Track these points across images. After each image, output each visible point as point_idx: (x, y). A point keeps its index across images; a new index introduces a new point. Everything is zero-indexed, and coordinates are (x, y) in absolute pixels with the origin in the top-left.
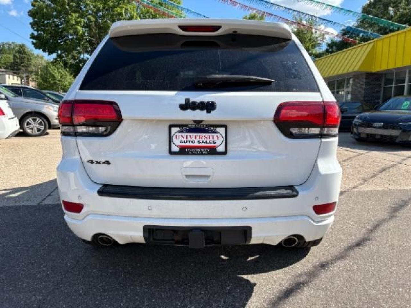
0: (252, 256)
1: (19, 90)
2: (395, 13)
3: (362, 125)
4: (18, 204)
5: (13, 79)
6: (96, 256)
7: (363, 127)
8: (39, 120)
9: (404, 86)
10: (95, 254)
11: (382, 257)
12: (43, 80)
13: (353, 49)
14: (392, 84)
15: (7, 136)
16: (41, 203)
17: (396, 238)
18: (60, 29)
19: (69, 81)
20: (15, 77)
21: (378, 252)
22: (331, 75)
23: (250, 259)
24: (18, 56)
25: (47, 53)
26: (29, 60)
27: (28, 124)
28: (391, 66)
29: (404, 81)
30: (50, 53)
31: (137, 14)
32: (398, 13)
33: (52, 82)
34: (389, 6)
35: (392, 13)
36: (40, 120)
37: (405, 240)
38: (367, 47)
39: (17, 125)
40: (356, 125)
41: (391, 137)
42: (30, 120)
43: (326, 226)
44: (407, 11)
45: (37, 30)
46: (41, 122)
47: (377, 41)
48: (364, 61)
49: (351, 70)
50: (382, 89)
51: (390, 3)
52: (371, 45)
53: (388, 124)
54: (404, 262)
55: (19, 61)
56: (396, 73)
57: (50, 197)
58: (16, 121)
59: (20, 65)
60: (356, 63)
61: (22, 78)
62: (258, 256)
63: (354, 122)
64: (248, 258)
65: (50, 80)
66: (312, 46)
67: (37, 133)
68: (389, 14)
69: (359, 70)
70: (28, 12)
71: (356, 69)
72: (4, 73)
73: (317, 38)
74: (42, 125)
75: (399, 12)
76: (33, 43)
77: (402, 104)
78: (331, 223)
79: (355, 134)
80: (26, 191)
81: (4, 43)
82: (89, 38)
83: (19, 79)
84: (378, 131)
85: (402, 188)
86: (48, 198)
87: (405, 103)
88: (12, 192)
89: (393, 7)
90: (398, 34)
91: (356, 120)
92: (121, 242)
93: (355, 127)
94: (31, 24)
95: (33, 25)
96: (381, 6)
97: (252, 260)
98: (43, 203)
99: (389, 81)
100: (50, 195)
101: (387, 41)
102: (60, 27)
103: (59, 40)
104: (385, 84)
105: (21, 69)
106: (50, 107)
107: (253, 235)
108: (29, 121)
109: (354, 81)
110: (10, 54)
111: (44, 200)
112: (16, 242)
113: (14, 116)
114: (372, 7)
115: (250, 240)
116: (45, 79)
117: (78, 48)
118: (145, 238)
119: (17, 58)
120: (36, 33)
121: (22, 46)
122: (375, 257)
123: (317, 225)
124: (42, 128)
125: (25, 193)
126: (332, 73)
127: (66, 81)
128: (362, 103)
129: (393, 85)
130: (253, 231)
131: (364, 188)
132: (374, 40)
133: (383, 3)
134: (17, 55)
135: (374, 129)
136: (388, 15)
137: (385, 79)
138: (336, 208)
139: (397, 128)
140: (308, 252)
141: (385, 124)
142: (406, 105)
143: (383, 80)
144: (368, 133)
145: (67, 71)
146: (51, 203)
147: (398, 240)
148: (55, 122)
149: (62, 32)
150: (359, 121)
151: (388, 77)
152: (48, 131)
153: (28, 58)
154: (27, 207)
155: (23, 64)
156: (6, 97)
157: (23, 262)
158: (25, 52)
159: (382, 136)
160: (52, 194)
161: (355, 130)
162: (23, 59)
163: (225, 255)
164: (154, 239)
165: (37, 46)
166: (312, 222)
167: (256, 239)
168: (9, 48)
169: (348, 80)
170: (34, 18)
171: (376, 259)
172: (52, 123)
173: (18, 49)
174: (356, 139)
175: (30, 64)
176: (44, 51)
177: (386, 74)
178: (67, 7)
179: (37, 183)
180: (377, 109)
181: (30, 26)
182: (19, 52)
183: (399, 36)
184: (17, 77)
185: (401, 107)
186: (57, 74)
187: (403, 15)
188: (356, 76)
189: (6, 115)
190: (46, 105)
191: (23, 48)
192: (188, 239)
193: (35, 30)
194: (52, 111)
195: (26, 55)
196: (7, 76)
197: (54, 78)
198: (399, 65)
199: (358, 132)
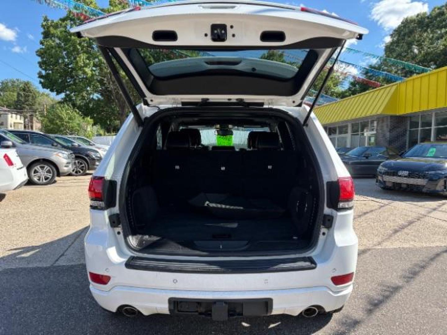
0: (273, 323)
1: (26, 135)
2: (420, 52)
3: (387, 173)
4: (31, 266)
5: (16, 118)
6: (115, 324)
7: (388, 175)
8: (47, 168)
9: (431, 129)
10: (114, 322)
11: (404, 324)
12: (50, 121)
13: (376, 91)
14: (418, 127)
15: (15, 187)
16: (55, 265)
17: (420, 302)
18: (69, 68)
19: (78, 122)
20: (18, 116)
21: (401, 319)
22: (354, 117)
23: (272, 326)
24: (23, 95)
25: (55, 93)
26: (34, 98)
27: (36, 172)
28: (416, 110)
29: (430, 124)
30: (58, 93)
31: (150, 54)
32: (422, 52)
33: (59, 123)
34: (412, 45)
35: (416, 51)
36: (49, 168)
37: (428, 304)
38: (390, 89)
39: (25, 175)
40: (380, 173)
41: (418, 186)
42: (38, 168)
43: (344, 296)
44: (432, 49)
45: (45, 70)
46: (49, 170)
47: (400, 83)
48: (387, 104)
49: (374, 113)
50: (408, 133)
51: (413, 42)
52: (394, 87)
53: (414, 172)
54: (426, 328)
55: (23, 99)
56: (421, 116)
57: (63, 257)
58: (24, 170)
59: (23, 104)
60: (378, 108)
61: (25, 118)
62: (279, 323)
63: (378, 170)
64: (269, 325)
65: (58, 121)
66: (334, 84)
67: (44, 181)
68: (413, 52)
69: (383, 113)
70: (37, 52)
71: (380, 112)
72: (7, 113)
73: (338, 76)
74: (50, 173)
75: (424, 50)
76: (41, 82)
77: (428, 150)
78: (349, 293)
79: (380, 182)
80: (37, 250)
81: (8, 80)
82: (99, 78)
83: (23, 118)
84: (403, 180)
85: (428, 245)
86: (61, 258)
87: (431, 150)
88: (23, 251)
89: (417, 46)
90: (421, 77)
91: (380, 167)
92: (146, 313)
93: (379, 174)
94: (39, 63)
95: (41, 64)
96: (405, 44)
97: (273, 328)
98: (56, 265)
99: (415, 125)
100: (63, 255)
101: (410, 85)
102: (70, 66)
103: (69, 79)
104: (411, 128)
105: (25, 108)
106: (60, 154)
107: (275, 306)
108: (37, 170)
109: (378, 123)
110: (13, 91)
111: (57, 260)
112: (32, 308)
113: (22, 166)
114: (395, 45)
115: (271, 312)
116: (51, 121)
117: (89, 89)
118: (170, 310)
119: (21, 96)
120: (44, 73)
121: (27, 84)
122: (397, 324)
123: (336, 295)
124: (50, 176)
125: (37, 252)
126: (355, 115)
127: (75, 123)
128: (387, 148)
129: (420, 129)
130: (274, 302)
131: (388, 245)
132: (396, 83)
133: (406, 41)
134: (22, 93)
135: (399, 178)
136: (412, 54)
137: (411, 122)
138: (353, 279)
139: (424, 177)
140: (330, 319)
141: (410, 172)
142: (432, 152)
143: (409, 122)
144: (393, 181)
145: (76, 111)
146: (64, 264)
147: (422, 305)
148: (64, 170)
149: (71, 72)
150: (384, 169)
151: (414, 120)
152: (57, 178)
153: (33, 97)
154: (41, 269)
155: (27, 103)
156: (13, 144)
157: (42, 330)
158: (30, 90)
159: (408, 185)
160: (65, 254)
161: (380, 178)
162: (28, 97)
163: (247, 322)
164: (178, 311)
165: (44, 86)
166: (331, 293)
167: (277, 310)
168: (12, 85)
169: (372, 122)
170: (42, 58)
171: (398, 326)
172: (61, 171)
173: (23, 87)
174: (382, 188)
175: (35, 102)
176: (52, 90)
177: (410, 117)
178: (79, 47)
179: (48, 240)
180: (401, 156)
181: (38, 65)
182: (24, 90)
183: (423, 79)
184: (21, 116)
185: (427, 155)
186: (65, 115)
187: (427, 54)
188: (380, 119)
189: (15, 165)
190: (55, 152)
191: (28, 85)
192: (211, 311)
193: (43, 69)
194: (61, 158)
195: (31, 92)
196: (10, 115)
197: (61, 119)
198: (424, 108)
199: (383, 180)
